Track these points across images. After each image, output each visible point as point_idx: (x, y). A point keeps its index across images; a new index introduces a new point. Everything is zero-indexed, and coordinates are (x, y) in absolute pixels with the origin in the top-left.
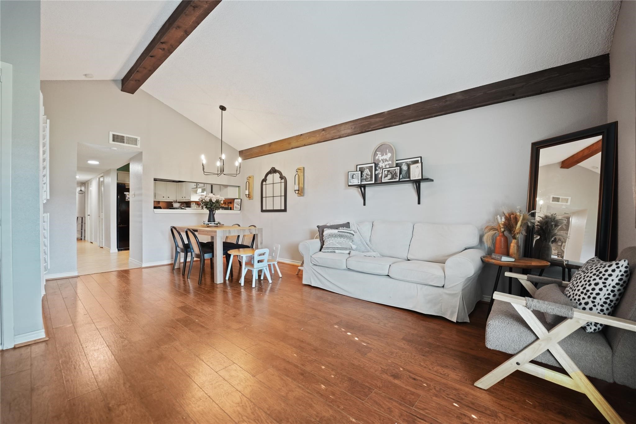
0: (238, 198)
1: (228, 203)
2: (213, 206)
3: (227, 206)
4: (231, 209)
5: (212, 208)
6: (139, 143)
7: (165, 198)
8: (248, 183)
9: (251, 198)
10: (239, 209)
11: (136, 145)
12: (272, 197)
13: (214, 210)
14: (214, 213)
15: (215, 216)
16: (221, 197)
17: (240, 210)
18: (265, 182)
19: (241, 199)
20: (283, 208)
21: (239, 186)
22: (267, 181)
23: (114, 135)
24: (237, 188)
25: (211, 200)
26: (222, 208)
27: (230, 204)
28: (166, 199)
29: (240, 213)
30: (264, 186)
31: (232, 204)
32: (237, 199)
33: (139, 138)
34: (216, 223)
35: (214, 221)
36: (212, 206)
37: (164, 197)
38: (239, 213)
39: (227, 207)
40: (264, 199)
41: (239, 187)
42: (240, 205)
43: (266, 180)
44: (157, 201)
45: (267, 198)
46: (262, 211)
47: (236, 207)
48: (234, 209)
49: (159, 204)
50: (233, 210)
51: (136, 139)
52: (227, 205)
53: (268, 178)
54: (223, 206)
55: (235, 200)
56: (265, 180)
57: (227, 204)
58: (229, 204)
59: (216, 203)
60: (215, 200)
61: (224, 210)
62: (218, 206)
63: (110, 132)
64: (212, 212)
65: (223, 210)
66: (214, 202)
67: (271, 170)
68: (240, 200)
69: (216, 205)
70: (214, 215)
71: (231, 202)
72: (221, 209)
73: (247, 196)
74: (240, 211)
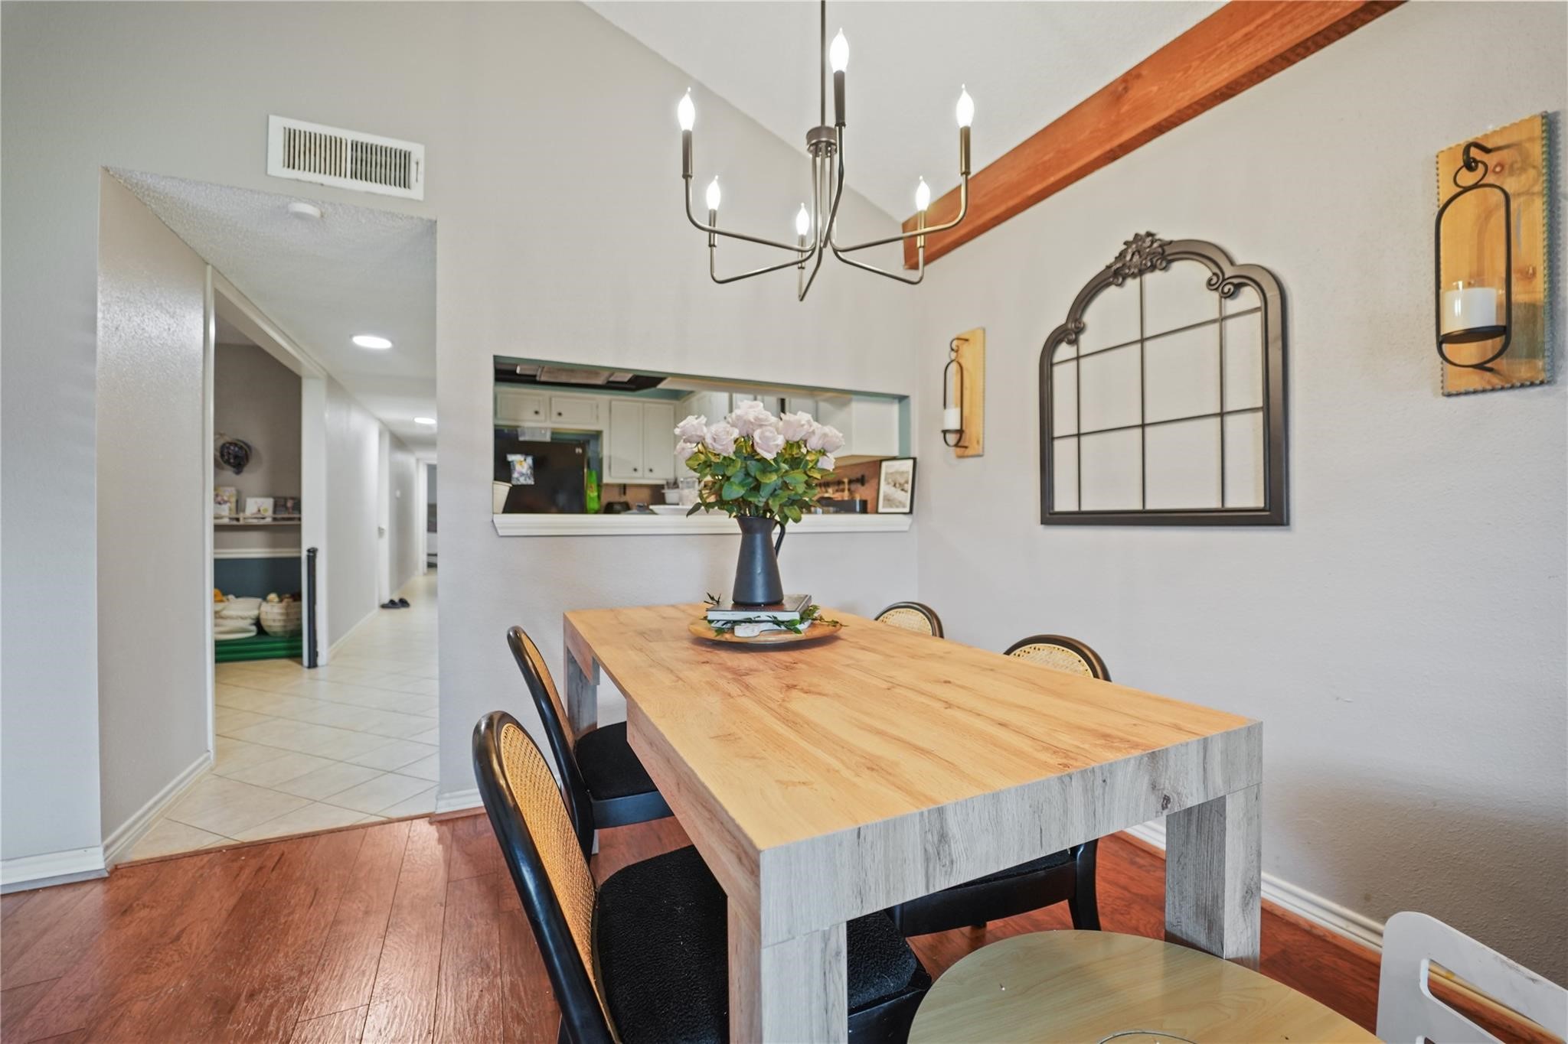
0: (896, 453)
1: (850, 482)
2: (765, 492)
3: (846, 496)
4: (864, 510)
5: (760, 500)
6: (421, 178)
7: (639, 474)
8: (954, 367)
9: (969, 452)
10: (907, 510)
11: (405, 184)
12: (1139, 431)
13: (772, 523)
14: (775, 538)
15: (782, 561)
16: (824, 424)
17: (911, 512)
18: (1074, 342)
19: (915, 459)
20: (1248, 494)
21: (906, 394)
22: (1083, 338)
23: (291, 136)
24: (895, 408)
25: (746, 449)
26: (828, 505)
27: (859, 486)
28: (643, 478)
29: (911, 526)
30: (1063, 376)
31: (867, 485)
32: (894, 459)
33: (417, 151)
34: (782, 616)
35: (775, 602)
36: (757, 488)
37: (635, 470)
38: (906, 528)
39: (846, 498)
40: (1063, 451)
41: (902, 399)
42: (909, 487)
43: (1080, 330)
44: (619, 485)
45: (1083, 439)
46: (1051, 517)
47: (889, 500)
48: (881, 510)
49: (625, 493)
50: (877, 512)
51: (406, 156)
52: (846, 493)
53: (1089, 317)
54: (826, 495)
55: (884, 464)
56: (1070, 332)
57: (846, 486)
58: (853, 487)
59: (785, 466)
60: (780, 441)
61: (836, 512)
62: (801, 489)
63: (273, 119)
64: (759, 538)
65: (828, 512)
66: (769, 456)
67: (1122, 255)
68: (910, 463)
69: (785, 485)
70: (771, 553)
71: (863, 477)
72: (819, 510)
73: (952, 439)
74: (907, 519)
